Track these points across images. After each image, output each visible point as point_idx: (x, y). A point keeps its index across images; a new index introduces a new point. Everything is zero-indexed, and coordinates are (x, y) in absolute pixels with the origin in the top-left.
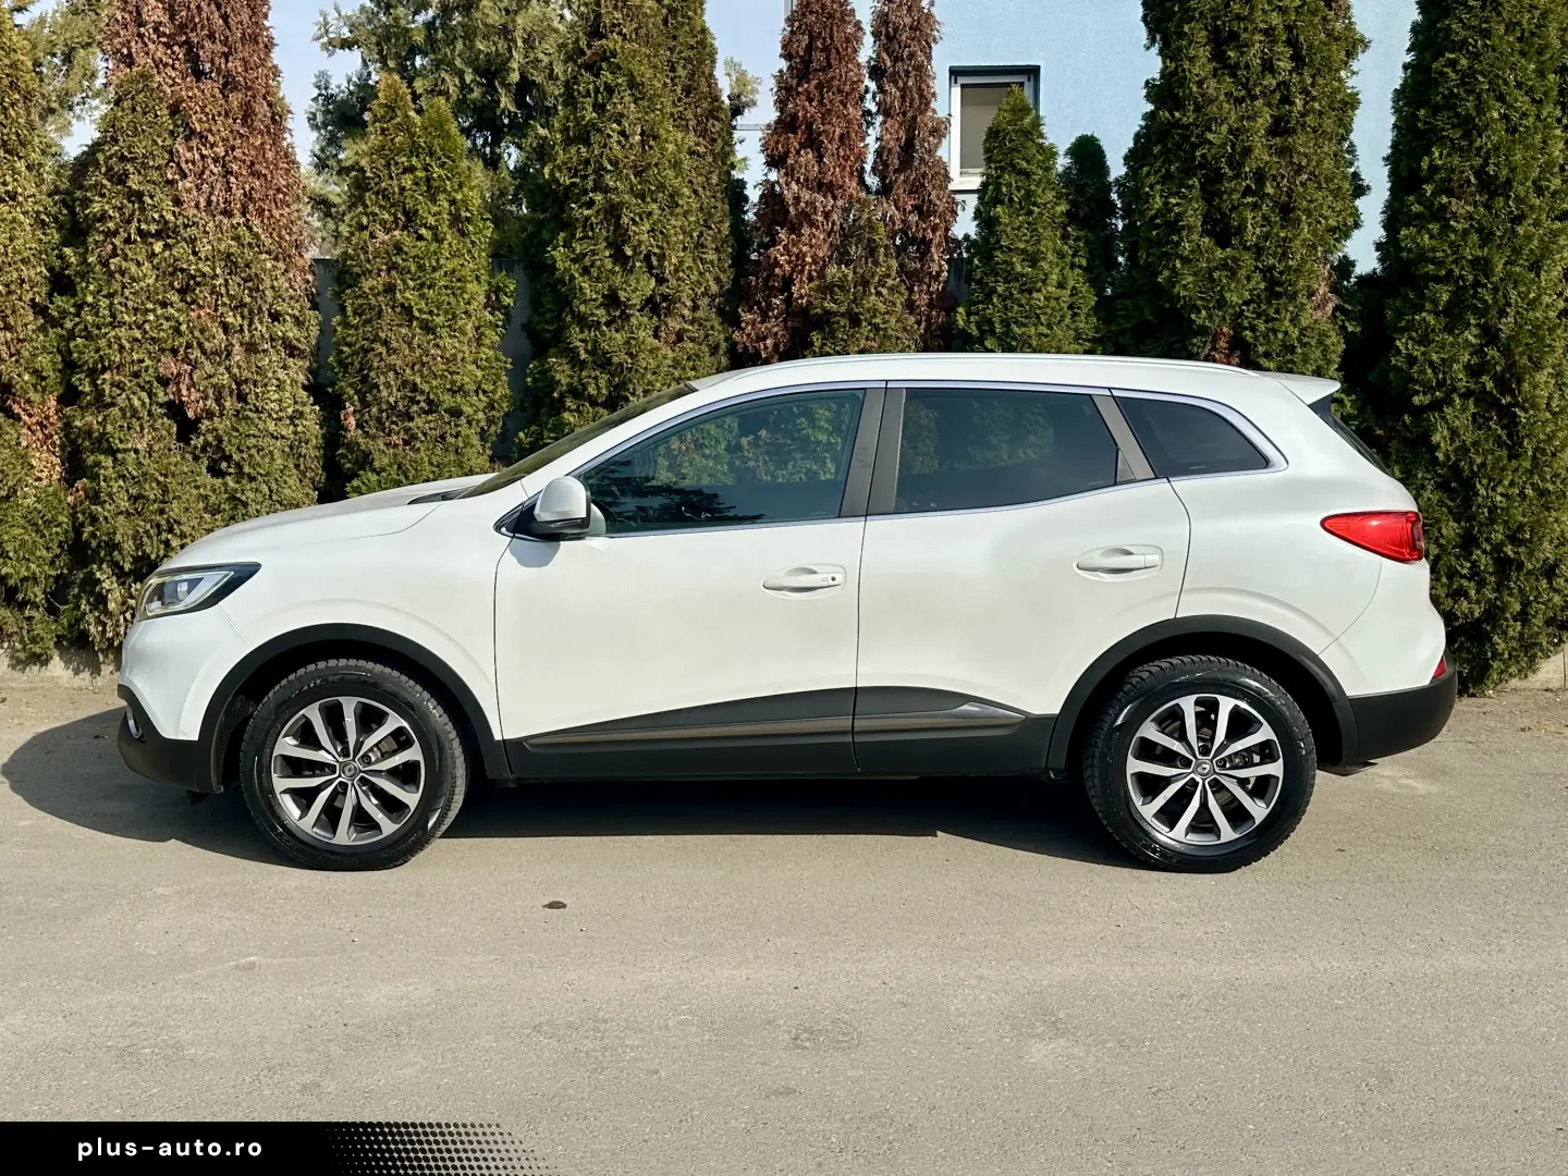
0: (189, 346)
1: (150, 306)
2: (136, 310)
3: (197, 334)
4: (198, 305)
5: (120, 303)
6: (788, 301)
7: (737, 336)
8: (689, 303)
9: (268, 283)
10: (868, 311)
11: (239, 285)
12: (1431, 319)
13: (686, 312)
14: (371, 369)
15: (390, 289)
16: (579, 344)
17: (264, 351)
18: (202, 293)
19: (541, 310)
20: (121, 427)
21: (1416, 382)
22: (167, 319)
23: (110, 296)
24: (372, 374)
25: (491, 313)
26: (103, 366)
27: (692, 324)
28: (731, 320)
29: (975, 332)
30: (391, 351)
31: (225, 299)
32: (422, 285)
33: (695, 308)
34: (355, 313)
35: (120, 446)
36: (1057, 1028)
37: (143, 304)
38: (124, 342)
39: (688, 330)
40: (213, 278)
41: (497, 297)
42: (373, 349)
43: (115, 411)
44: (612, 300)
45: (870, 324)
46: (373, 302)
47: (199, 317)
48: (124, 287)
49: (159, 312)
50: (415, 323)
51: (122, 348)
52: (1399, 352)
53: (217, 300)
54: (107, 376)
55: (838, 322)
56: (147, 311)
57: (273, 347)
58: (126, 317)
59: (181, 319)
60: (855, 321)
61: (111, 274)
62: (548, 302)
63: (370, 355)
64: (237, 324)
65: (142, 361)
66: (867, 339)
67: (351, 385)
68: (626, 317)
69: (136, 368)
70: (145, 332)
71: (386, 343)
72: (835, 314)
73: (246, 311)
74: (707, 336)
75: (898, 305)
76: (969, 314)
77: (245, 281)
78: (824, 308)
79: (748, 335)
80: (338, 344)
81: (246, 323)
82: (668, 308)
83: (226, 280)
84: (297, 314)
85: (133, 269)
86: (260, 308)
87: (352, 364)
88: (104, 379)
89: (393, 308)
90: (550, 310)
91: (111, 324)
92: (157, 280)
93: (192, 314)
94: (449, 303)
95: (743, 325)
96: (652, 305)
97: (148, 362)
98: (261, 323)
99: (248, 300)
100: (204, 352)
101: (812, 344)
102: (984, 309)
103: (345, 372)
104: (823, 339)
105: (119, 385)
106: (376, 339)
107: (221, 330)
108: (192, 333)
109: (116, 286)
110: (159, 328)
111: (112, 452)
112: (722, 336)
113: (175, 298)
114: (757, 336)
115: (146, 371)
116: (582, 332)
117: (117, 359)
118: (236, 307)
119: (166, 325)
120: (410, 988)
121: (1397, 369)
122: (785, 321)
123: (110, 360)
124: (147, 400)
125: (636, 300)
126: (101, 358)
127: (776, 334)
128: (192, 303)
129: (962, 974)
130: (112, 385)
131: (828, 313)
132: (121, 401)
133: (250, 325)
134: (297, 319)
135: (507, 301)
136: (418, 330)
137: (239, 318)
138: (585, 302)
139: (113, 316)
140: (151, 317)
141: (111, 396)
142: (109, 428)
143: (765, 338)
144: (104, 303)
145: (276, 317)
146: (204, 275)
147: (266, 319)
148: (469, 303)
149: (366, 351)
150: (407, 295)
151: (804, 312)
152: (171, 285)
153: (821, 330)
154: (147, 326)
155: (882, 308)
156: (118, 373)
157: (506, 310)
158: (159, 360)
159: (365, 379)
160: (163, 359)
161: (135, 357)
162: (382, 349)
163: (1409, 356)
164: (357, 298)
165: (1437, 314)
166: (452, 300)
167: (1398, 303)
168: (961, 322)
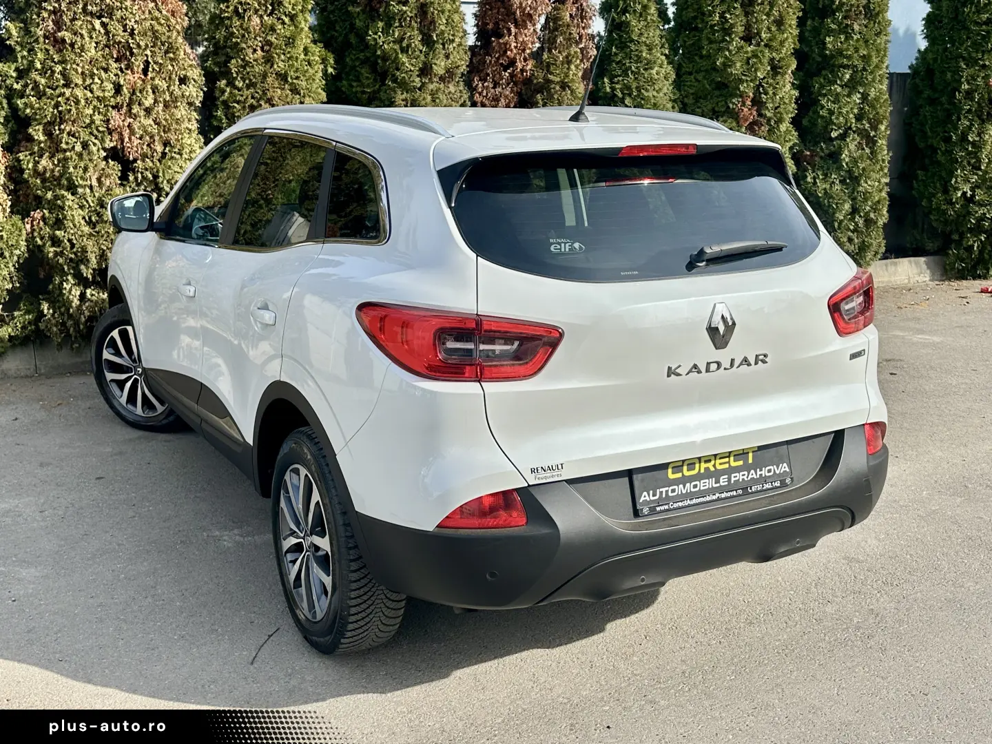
6: (514, 74)
7: (477, 97)
10: (571, 80)
12: (839, 89)
21: (835, 124)
29: (620, 95)
31: (155, 67)
45: (570, 89)
52: (823, 107)
72: (553, 82)
76: (612, 82)
78: (546, 79)
79: (485, 97)
95: (479, 89)
102: (622, 80)
104: (543, 99)
112: (467, 96)
121: (823, 117)
122: (513, 87)
151: (527, 81)
153: (542, 93)
163: (829, 110)
165: (842, 86)
167: (822, 80)
168: (608, 88)
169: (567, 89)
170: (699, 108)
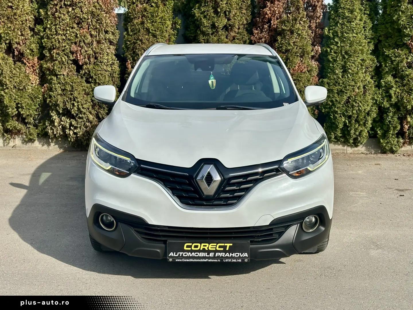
0: (80, 41)
1: (68, 28)
2: (63, 30)
3: (83, 37)
4: (83, 28)
5: (59, 28)
6: (270, 26)
7: (252, 38)
8: (237, 27)
9: (104, 21)
10: (297, 29)
11: (95, 22)
13: (236, 30)
14: (136, 49)
15: (142, 23)
16: (202, 41)
17: (103, 43)
18: (84, 24)
19: (189, 30)
20: (59, 67)
22: (73, 33)
23: (55, 25)
24: (137, 51)
25: (173, 31)
26: (53, 48)
27: (238, 34)
28: (251, 33)
29: (332, 36)
30: (142, 43)
31: (91, 26)
32: (153, 22)
33: (239, 29)
34: (131, 31)
35: (59, 73)
36: (378, 247)
37: (65, 28)
38: (60, 40)
39: (237, 36)
40: (88, 19)
41: (175, 25)
42: (137, 43)
43: (57, 62)
44: (213, 26)
45: (297, 33)
46: (137, 27)
47: (83, 32)
48: (60, 22)
50: (150, 34)
51: (59, 42)
53: (89, 27)
54: (55, 51)
55: (286, 33)
56: (67, 30)
57: (106, 42)
58: (60, 32)
59: (78, 33)
60: (292, 32)
61: (55, 18)
62: (192, 27)
63: (136, 45)
64: (95, 35)
65: (65, 46)
66: (296, 38)
67: (130, 54)
68: (217, 32)
69: (63, 48)
70: (66, 37)
71: (141, 40)
72: (286, 30)
73: (97, 30)
74: (242, 38)
75: (306, 27)
76: (329, 30)
77: (98, 20)
78: (282, 29)
79: (256, 38)
80: (125, 41)
81: (97, 34)
83: (91, 20)
84: (113, 31)
85: (63, 16)
86: (102, 29)
87: (130, 47)
88: (54, 52)
89: (143, 29)
90: (193, 30)
91: (56, 34)
92: (70, 20)
93: (81, 31)
94: (161, 28)
95: (254, 34)
96: (226, 28)
97: (67, 46)
98: (102, 34)
99: (98, 27)
100: (85, 44)
101: (278, 40)
102: (335, 28)
103: (127, 50)
104: (281, 38)
105: (58, 54)
106: (138, 39)
107: (90, 36)
108: (81, 37)
109: (57, 22)
110: (71, 35)
111: (56, 75)
112: (247, 38)
113: (75, 26)
114: (259, 38)
115: (67, 49)
116: (203, 37)
117: (58, 45)
118: (95, 29)
119: (73, 35)
122: (269, 33)
123: (55, 46)
124: (67, 59)
125: (221, 26)
126: (53, 45)
127: (265, 37)
128: (81, 28)
129: (345, 232)
130: (56, 54)
131: (283, 30)
132: (59, 59)
133: (99, 35)
134: (113, 33)
135: (178, 27)
136: (151, 37)
137: (96, 33)
138: (205, 27)
139: (56, 31)
140: (68, 32)
141: (56, 57)
142: (55, 68)
143: (262, 39)
144: (53, 27)
145: (106, 32)
146: (85, 18)
147: (104, 33)
148: (167, 28)
149: (135, 43)
150: (148, 25)
151: (275, 30)
152: (74, 22)
153: (281, 35)
154: (67, 35)
155: (301, 28)
156: (58, 50)
157: (178, 30)
158: (71, 46)
159: (134, 52)
160: (72, 45)
161: (63, 45)
162: (140, 43)
164: (132, 26)
166: (162, 27)
168: (326, 32)
169: (295, 33)
170: (387, 42)
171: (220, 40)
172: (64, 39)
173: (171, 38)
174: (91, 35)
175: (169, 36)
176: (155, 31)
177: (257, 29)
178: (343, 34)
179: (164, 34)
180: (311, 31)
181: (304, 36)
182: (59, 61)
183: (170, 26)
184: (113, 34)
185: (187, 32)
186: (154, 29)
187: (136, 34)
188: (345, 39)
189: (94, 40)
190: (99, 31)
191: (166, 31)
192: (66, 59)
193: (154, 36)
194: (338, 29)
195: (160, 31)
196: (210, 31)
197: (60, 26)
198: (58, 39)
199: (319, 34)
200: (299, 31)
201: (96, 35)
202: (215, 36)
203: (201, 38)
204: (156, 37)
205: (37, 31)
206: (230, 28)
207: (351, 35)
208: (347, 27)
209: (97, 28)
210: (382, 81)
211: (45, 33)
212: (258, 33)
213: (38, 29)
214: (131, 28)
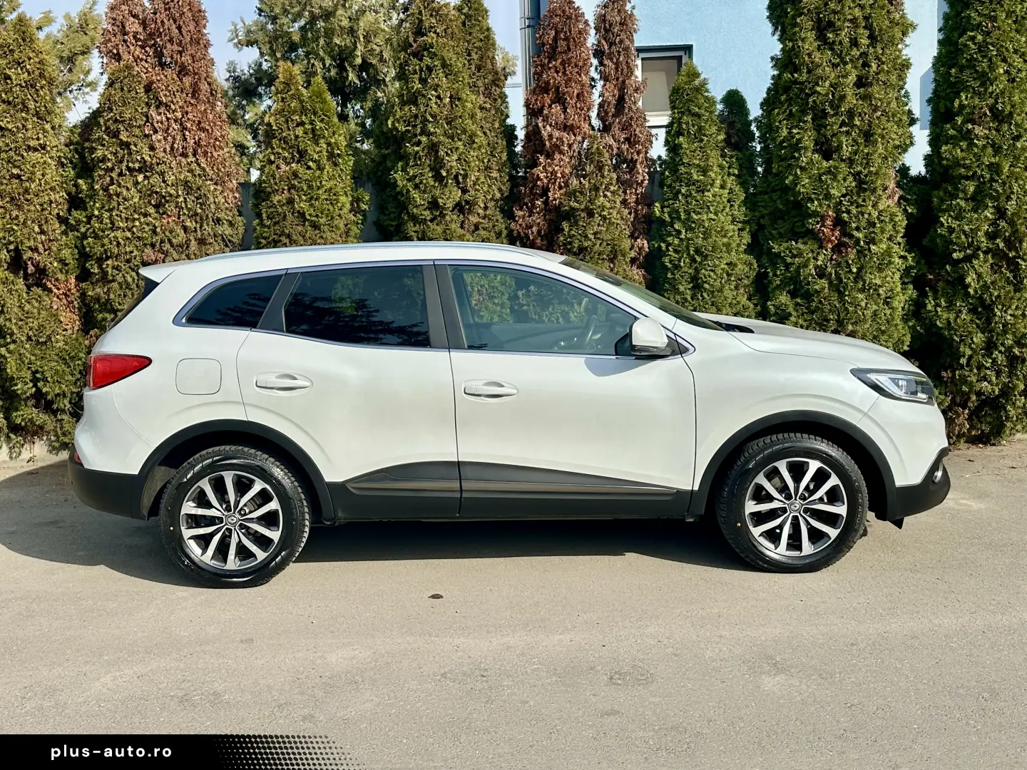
0: (162, 242)
1: (136, 216)
2: (127, 219)
3: (167, 233)
4: (168, 215)
5: (117, 215)
6: (546, 203)
7: (513, 225)
8: (482, 205)
9: (212, 200)
10: (599, 207)
11: (193, 201)
12: (963, 203)
13: (481, 211)
15: (290, 201)
16: (413, 234)
17: (210, 244)
18: (170, 208)
19: (387, 212)
20: (120, 295)
21: (955, 244)
22: (148, 224)
23: (110, 210)
25: (354, 215)
26: (107, 256)
27: (484, 219)
28: (509, 216)
29: (668, 219)
30: (291, 241)
31: (185, 211)
32: (311, 198)
33: (486, 208)
34: (268, 218)
35: (119, 307)
36: (778, 668)
37: (131, 215)
38: (120, 240)
39: (482, 223)
40: (177, 197)
41: (358, 204)
42: (280, 241)
43: (115, 285)
44: (434, 205)
45: (600, 215)
46: (280, 210)
47: (168, 223)
48: (119, 205)
49: (142, 220)
50: (307, 223)
51: (118, 244)
52: (942, 225)
53: (179, 212)
54: (109, 262)
55: (580, 215)
56: (134, 220)
57: (216, 241)
58: (121, 224)
59: (157, 224)
60: (591, 214)
61: (110, 196)
62: (391, 207)
64: (193, 227)
65: (132, 252)
66: (599, 225)
68: (443, 216)
69: (128, 257)
70: (133, 233)
71: (289, 236)
72: (578, 210)
73: (198, 218)
74: (494, 226)
75: (618, 203)
76: (662, 207)
77: (198, 199)
78: (570, 206)
79: (520, 225)
80: (257, 238)
81: (198, 226)
82: (469, 209)
83: (185, 199)
84: (231, 219)
85: (125, 192)
86: (207, 216)
88: (107, 265)
89: (293, 214)
90: (394, 212)
91: (111, 228)
92: (140, 199)
93: (164, 221)
94: (329, 210)
95: (517, 219)
96: (459, 208)
97: (136, 253)
98: (208, 225)
99: (199, 211)
100: (172, 246)
101: (563, 230)
102: (673, 204)
104: (570, 226)
105: (117, 268)
106: (283, 234)
107: (182, 231)
108: (164, 233)
109: (114, 204)
110: (142, 230)
112: (503, 226)
113: (152, 211)
114: (526, 225)
115: (135, 258)
116: (415, 226)
117: (116, 251)
118: (192, 216)
119: (147, 228)
120: (356, 652)
121: (941, 235)
122: (544, 215)
123: (111, 252)
124: (136, 278)
125: (450, 205)
126: (105, 250)
127: (539, 223)
128: (163, 214)
129: (708, 634)
130: (113, 268)
131: (573, 209)
132: (119, 278)
133: (201, 227)
134: (230, 222)
135: (364, 207)
136: (309, 228)
137: (194, 223)
139: (112, 223)
140: (137, 223)
141: (112, 275)
142: (112, 296)
143: (531, 227)
144: (106, 215)
146: (171, 195)
147: (211, 223)
148: (341, 209)
149: (275, 242)
150: (302, 205)
151: (557, 209)
152: (149, 202)
153: (569, 220)
154: (135, 229)
155: (608, 205)
156: (116, 260)
157: (364, 213)
158: (143, 252)
160: (146, 250)
161: (128, 250)
162: (286, 241)
163: (949, 227)
164: (269, 208)
165: (967, 200)
166: (331, 208)
167: (941, 193)
168: (657, 212)
169: (596, 215)
170: (776, 229)
171: (448, 232)
172: (128, 238)
173: (350, 229)
174: (185, 229)
175: (346, 225)
176: (317, 216)
177: (521, 209)
178: (689, 214)
179: (336, 222)
180: (627, 211)
181: (613, 220)
182: (119, 283)
183: (348, 206)
184: (231, 224)
185: (383, 217)
186: (314, 214)
187: (277, 223)
188: (693, 225)
189: (192, 238)
190: (201, 219)
191: (339, 215)
192: (134, 279)
193: (315, 226)
194: (680, 204)
195: (327, 216)
196: (427, 214)
197: (119, 213)
198: (116, 237)
199: (644, 216)
200: (603, 210)
201: (195, 228)
202: (437, 225)
203: (411, 228)
204: (319, 229)
205: (73, 222)
206: (467, 207)
207: (705, 217)
208: (697, 201)
209: (196, 214)
210: (769, 303)
211: (89, 226)
212: (524, 217)
213: (75, 218)
214: (267, 212)
